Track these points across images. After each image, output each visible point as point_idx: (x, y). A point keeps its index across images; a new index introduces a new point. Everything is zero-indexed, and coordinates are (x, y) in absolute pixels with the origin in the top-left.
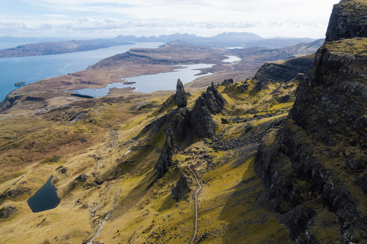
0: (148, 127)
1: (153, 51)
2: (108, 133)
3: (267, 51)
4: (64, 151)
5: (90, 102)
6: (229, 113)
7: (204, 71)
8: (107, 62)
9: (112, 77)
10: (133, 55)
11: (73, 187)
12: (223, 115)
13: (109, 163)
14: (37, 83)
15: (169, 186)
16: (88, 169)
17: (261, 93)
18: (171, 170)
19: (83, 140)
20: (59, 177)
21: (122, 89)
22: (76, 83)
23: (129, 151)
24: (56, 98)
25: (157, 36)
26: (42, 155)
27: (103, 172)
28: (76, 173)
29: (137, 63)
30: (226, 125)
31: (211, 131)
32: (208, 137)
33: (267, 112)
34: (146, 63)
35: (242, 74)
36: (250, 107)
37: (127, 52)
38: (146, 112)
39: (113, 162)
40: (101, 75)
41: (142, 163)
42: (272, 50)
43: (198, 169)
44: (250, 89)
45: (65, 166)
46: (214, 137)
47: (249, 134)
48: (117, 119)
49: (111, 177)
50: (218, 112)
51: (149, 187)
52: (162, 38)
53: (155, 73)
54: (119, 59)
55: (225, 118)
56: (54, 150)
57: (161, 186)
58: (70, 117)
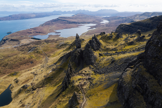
0: (61, 58)
1: (69, 18)
2: (44, 58)
3: (121, 18)
4: (22, 68)
5: (39, 42)
6: (103, 50)
7: (92, 27)
8: (48, 23)
9: (50, 30)
10: (60, 20)
11: (20, 92)
12: (100, 51)
13: (40, 78)
14: (16, 33)
15: (68, 97)
16: (30, 81)
17: (119, 40)
18: (70, 86)
19: (32, 62)
20: (14, 85)
21: (54, 36)
22: (33, 33)
23: (51, 71)
24: (24, 40)
25: (71, 11)
26: (11, 70)
27: (36, 82)
28: (23, 83)
29: (62, 23)
30: (101, 57)
31: (93, 61)
32: (92, 65)
33: (122, 50)
34: (66, 23)
35: (109, 28)
36: (114, 47)
37: (57, 18)
38: (64, 48)
39: (42, 77)
40: (45, 29)
41: (57, 78)
42: (123, 18)
43: (85, 87)
44: (113, 38)
45: (18, 78)
46: (95, 64)
47: (113, 64)
48: (50, 51)
49: (40, 86)
50: (98, 49)
51: (57, 96)
52: (73, 12)
53: (70, 28)
54: (54, 21)
55: (100, 53)
56: (17, 67)
57: (64, 96)
58: (29, 49)
